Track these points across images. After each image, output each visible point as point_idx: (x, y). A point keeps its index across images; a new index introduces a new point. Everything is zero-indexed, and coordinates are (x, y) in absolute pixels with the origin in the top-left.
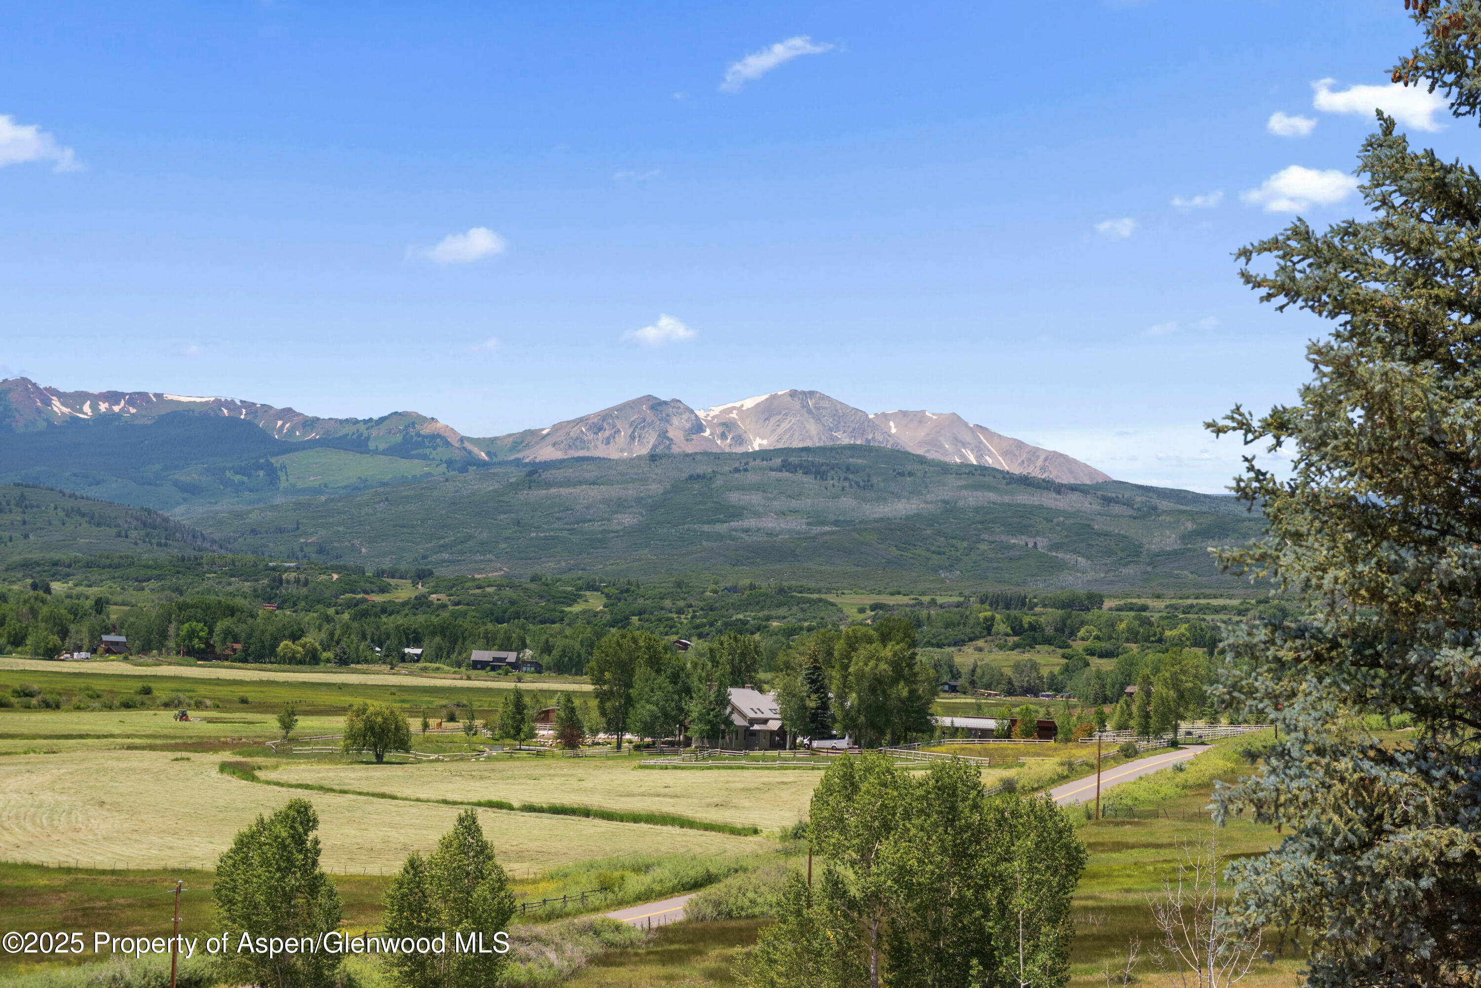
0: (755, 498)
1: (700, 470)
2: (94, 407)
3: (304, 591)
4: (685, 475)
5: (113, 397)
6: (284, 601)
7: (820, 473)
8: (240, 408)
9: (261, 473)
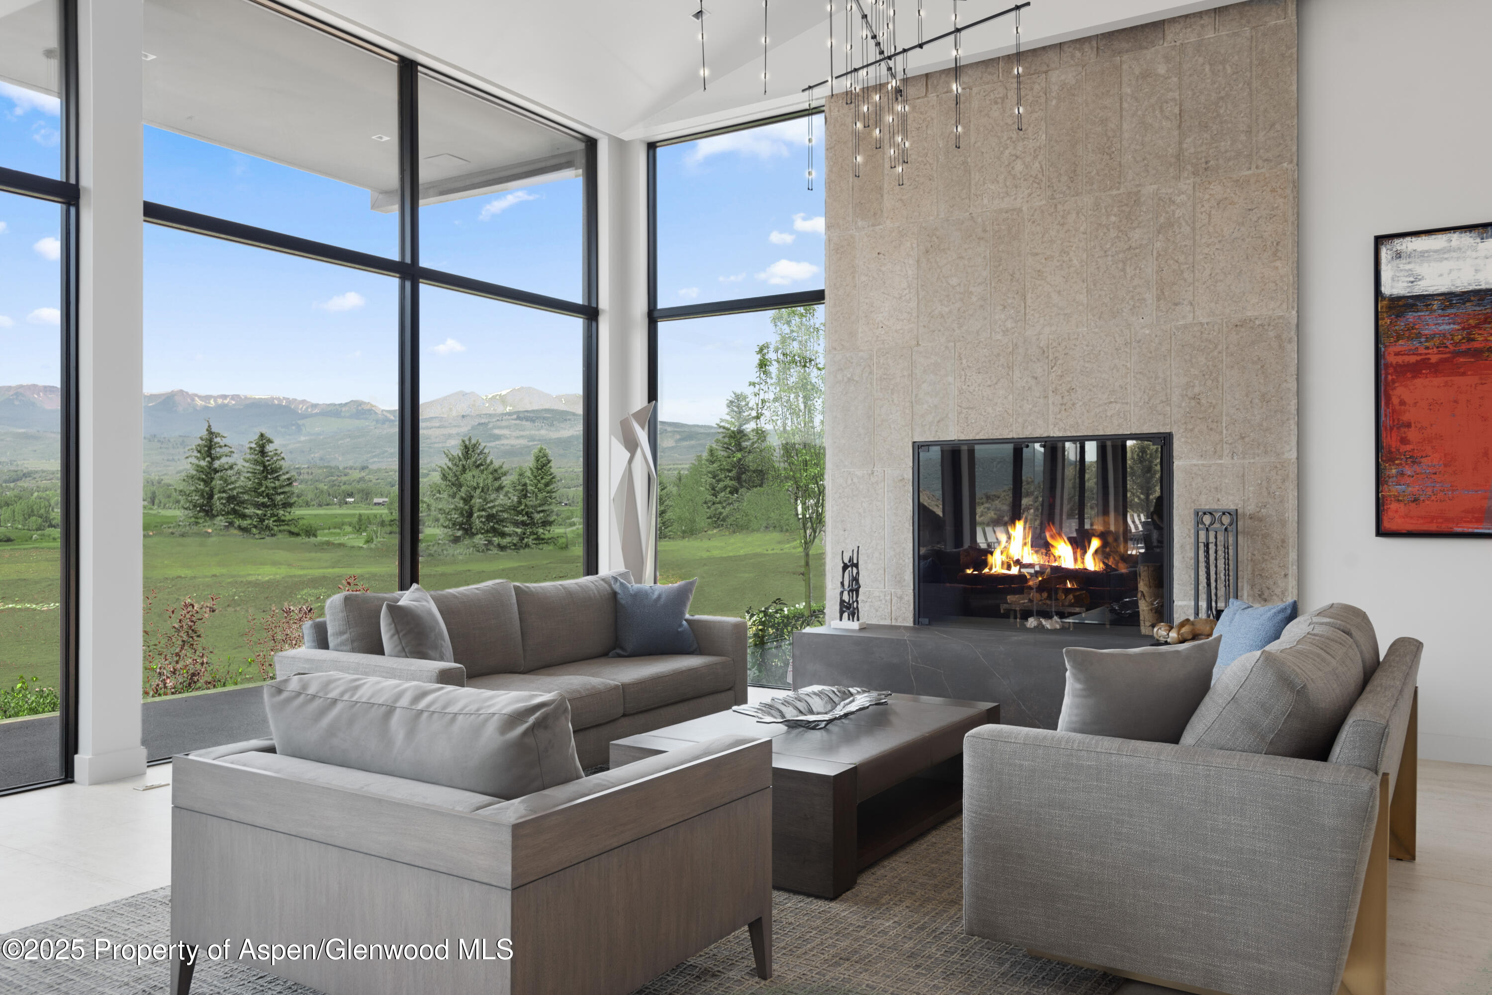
0: (505, 432)
1: (483, 421)
2: (215, 401)
3: (311, 477)
4: (476, 424)
5: (224, 397)
6: (302, 482)
7: (532, 420)
8: (282, 401)
9: (294, 428)
